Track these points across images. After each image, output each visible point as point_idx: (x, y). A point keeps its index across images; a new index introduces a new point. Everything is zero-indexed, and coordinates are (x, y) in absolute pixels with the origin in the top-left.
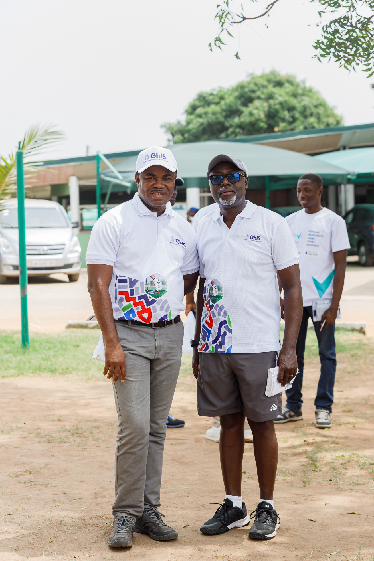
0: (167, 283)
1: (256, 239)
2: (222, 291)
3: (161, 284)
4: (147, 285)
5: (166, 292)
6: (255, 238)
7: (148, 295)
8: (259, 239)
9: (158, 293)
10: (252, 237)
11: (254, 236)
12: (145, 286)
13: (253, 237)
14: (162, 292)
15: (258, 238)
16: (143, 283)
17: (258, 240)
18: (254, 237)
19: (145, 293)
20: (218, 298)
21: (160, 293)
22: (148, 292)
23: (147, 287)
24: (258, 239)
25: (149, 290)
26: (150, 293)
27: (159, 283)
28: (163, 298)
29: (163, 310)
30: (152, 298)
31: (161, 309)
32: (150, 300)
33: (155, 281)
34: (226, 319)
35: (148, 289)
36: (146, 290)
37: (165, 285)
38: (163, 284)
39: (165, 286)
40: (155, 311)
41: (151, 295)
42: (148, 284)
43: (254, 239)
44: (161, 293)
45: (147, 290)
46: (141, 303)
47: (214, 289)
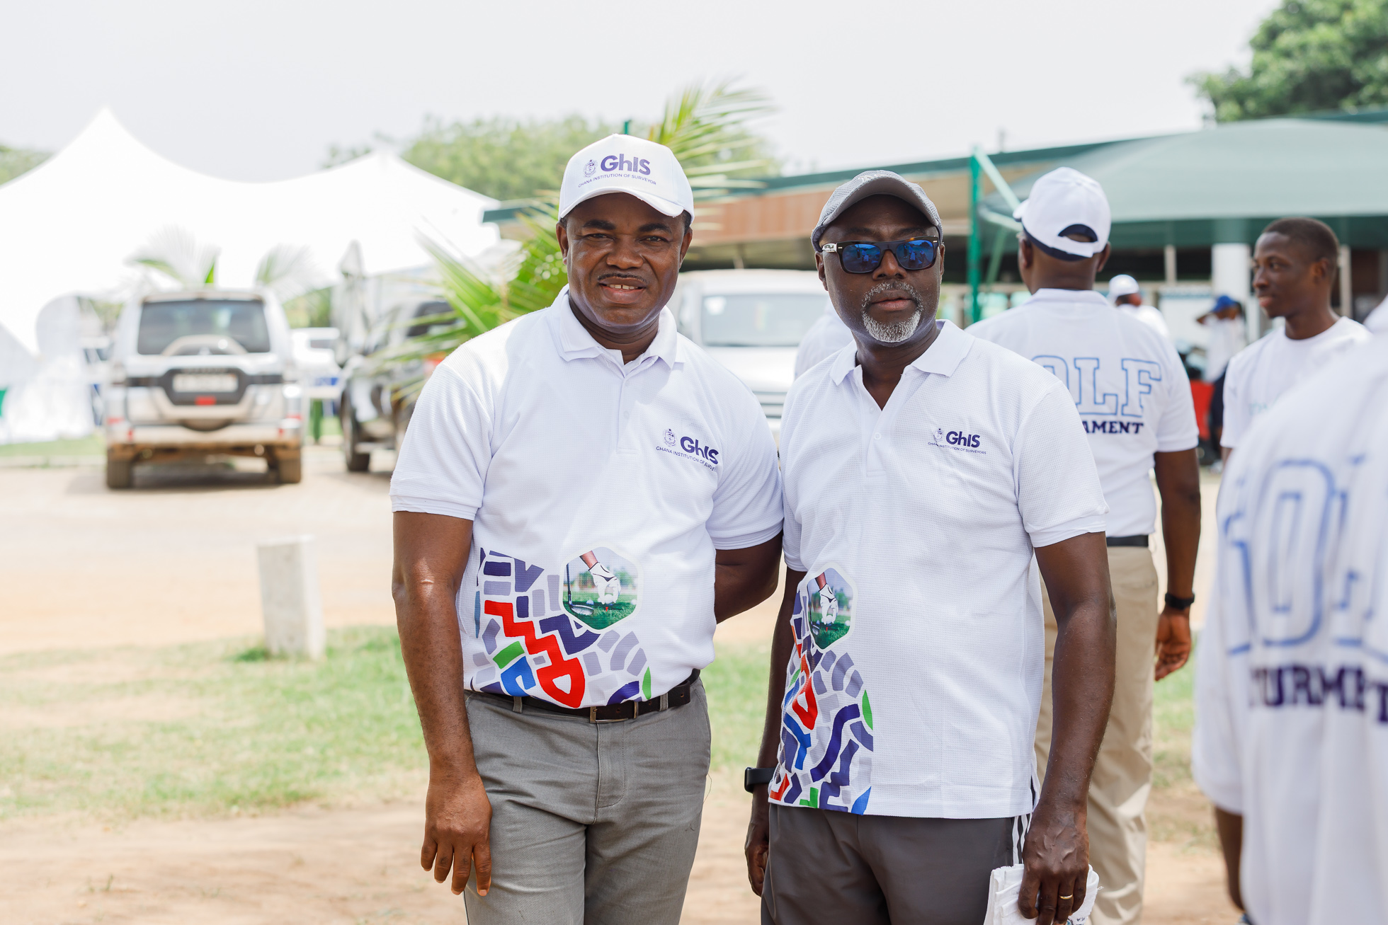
0: (636, 581)
1: (967, 443)
2: (848, 609)
3: (615, 583)
4: (568, 584)
5: (633, 609)
6: (962, 441)
7: (572, 618)
8: (975, 444)
9: (605, 611)
10: (952, 436)
11: (961, 433)
12: (562, 589)
13: (958, 437)
14: (621, 607)
15: (974, 440)
16: (557, 577)
17: (971, 448)
18: (960, 438)
19: (563, 611)
20: (836, 630)
21: (611, 612)
22: (571, 606)
23: (569, 593)
24: (972, 442)
25: (575, 603)
26: (578, 611)
27: (608, 579)
28: (621, 627)
29: (622, 668)
30: (586, 627)
31: (617, 663)
32: (578, 633)
33: (597, 571)
34: (858, 701)
35: (574, 598)
36: (564, 603)
37: (630, 587)
38: (623, 582)
39: (628, 591)
40: (596, 669)
41: (581, 617)
42: (573, 583)
43: (959, 444)
44: (616, 612)
45: (570, 603)
46: (549, 644)
47: (824, 601)
